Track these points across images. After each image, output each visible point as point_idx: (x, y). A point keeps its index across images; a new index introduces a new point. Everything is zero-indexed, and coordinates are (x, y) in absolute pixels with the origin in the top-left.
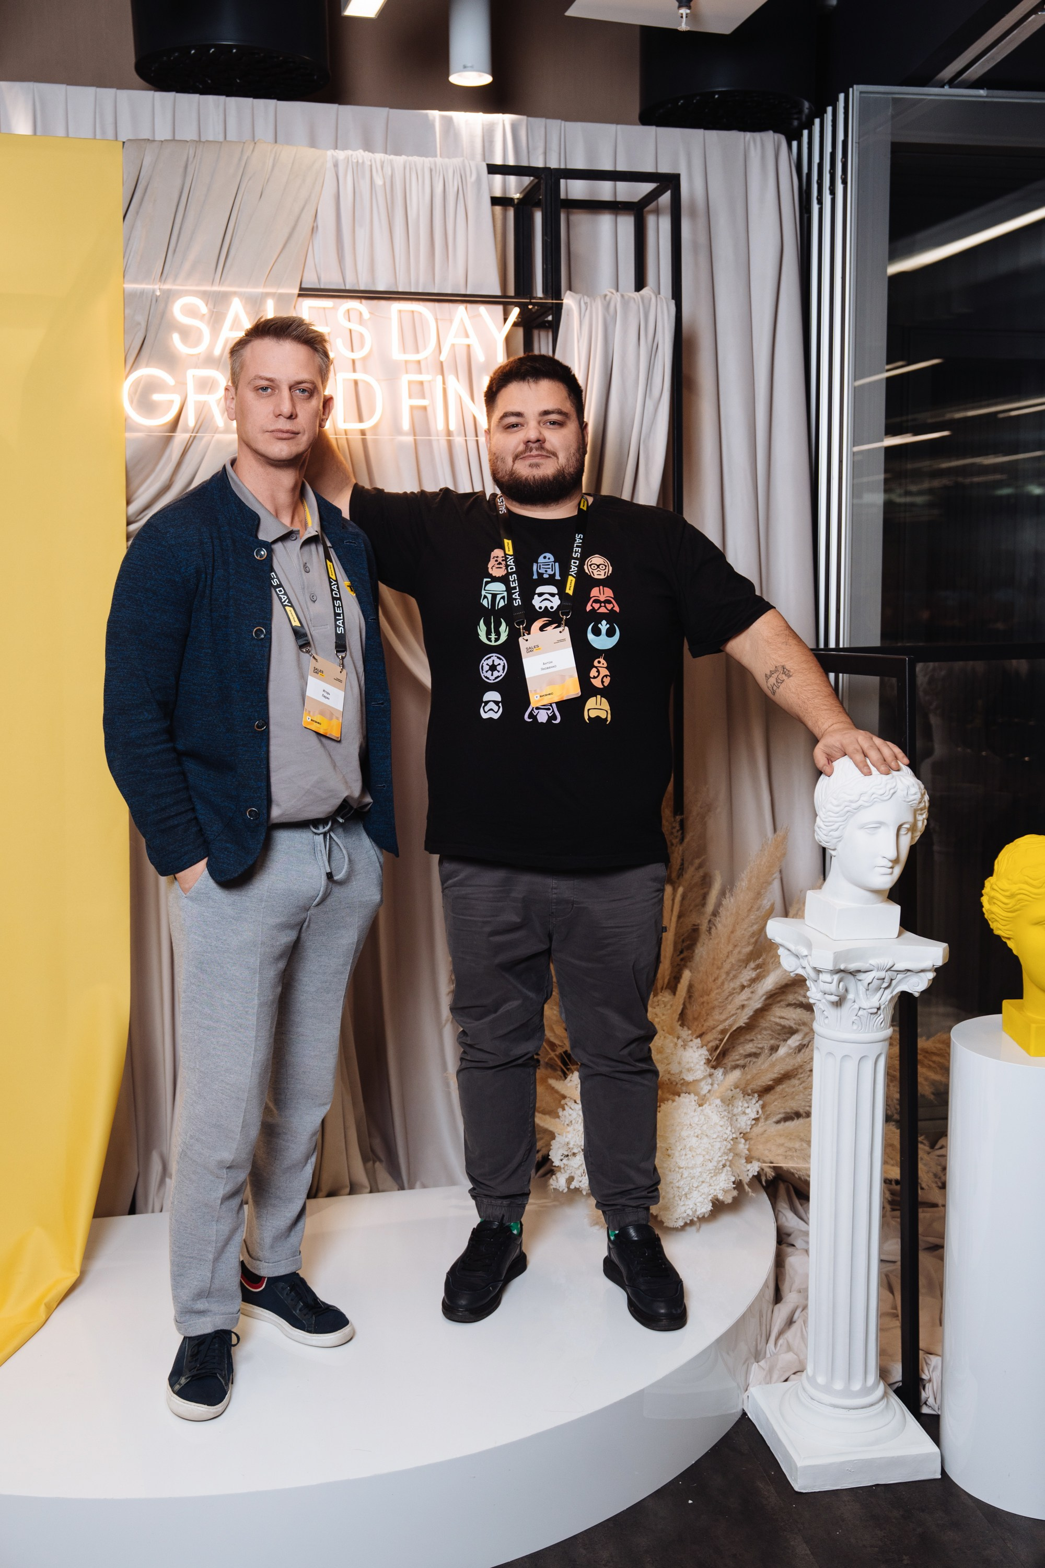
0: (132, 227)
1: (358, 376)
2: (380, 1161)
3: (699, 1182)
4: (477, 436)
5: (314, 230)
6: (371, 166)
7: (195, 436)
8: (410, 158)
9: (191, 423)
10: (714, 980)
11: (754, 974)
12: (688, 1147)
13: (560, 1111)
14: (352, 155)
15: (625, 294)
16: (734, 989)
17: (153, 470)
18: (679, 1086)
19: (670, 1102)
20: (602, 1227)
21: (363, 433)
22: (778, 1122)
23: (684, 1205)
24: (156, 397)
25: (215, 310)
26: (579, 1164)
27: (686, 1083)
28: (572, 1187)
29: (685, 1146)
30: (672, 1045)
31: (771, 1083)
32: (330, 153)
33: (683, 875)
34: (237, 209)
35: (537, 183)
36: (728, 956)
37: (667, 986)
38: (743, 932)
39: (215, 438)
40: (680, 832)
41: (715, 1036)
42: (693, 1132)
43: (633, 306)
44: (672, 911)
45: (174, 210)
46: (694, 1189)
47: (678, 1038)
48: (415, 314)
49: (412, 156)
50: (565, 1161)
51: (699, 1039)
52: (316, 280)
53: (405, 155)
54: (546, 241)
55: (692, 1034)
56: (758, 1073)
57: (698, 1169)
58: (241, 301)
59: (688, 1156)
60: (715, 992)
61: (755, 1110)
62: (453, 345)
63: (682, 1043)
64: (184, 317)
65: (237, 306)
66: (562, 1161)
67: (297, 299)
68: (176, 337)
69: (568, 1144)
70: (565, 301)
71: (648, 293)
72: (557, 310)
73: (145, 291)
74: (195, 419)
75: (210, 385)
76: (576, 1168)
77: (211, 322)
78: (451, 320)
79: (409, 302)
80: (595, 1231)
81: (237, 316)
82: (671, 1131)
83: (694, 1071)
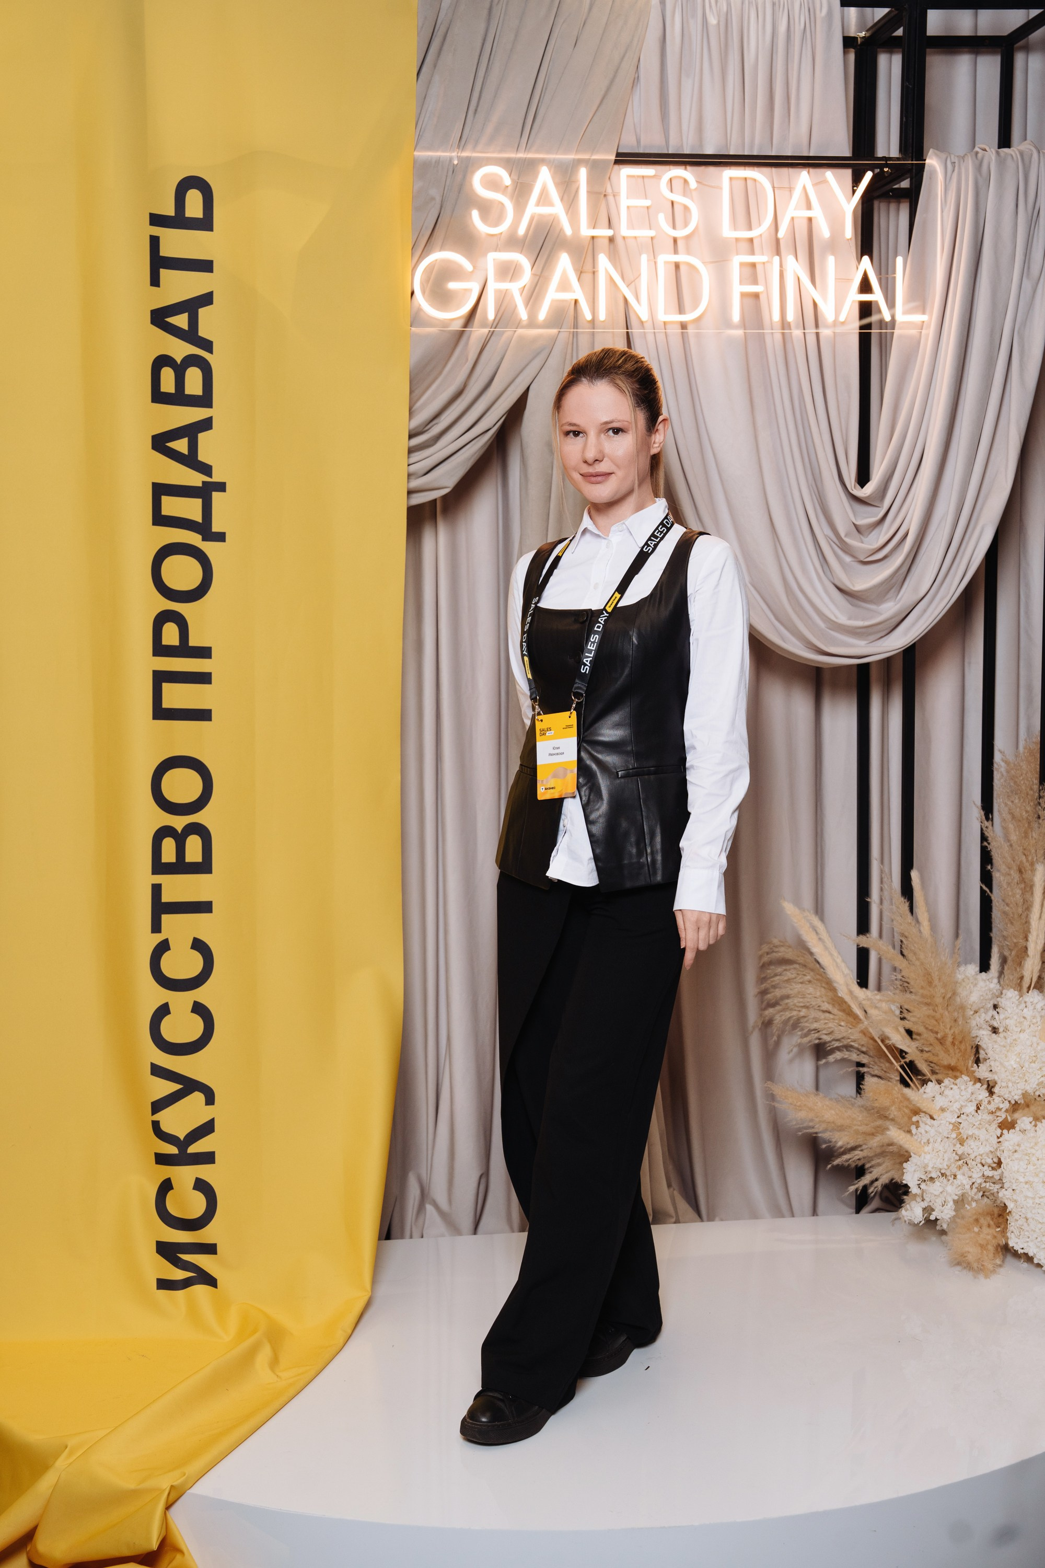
0: (429, 83)
1: (681, 258)
4: (817, 326)
5: (636, 80)
7: (494, 331)
9: (491, 316)
13: (913, 1128)
21: (684, 326)
24: (452, 285)
25: (519, 181)
26: (941, 1189)
28: (932, 1218)
34: (549, 58)
35: (896, 15)
39: (517, 333)
43: (1009, 166)
45: (476, 64)
48: (748, 181)
50: (923, 1186)
52: (636, 144)
54: (907, 87)
58: (550, 171)
62: (793, 218)
64: (484, 190)
65: (545, 177)
66: (919, 1187)
67: (613, 167)
68: (475, 214)
69: (926, 1166)
70: (928, 161)
71: (1028, 149)
72: (917, 173)
73: (441, 160)
74: (495, 312)
75: (512, 271)
76: (935, 1195)
77: (515, 194)
78: (790, 188)
79: (743, 168)
80: (957, 1272)
81: (544, 188)
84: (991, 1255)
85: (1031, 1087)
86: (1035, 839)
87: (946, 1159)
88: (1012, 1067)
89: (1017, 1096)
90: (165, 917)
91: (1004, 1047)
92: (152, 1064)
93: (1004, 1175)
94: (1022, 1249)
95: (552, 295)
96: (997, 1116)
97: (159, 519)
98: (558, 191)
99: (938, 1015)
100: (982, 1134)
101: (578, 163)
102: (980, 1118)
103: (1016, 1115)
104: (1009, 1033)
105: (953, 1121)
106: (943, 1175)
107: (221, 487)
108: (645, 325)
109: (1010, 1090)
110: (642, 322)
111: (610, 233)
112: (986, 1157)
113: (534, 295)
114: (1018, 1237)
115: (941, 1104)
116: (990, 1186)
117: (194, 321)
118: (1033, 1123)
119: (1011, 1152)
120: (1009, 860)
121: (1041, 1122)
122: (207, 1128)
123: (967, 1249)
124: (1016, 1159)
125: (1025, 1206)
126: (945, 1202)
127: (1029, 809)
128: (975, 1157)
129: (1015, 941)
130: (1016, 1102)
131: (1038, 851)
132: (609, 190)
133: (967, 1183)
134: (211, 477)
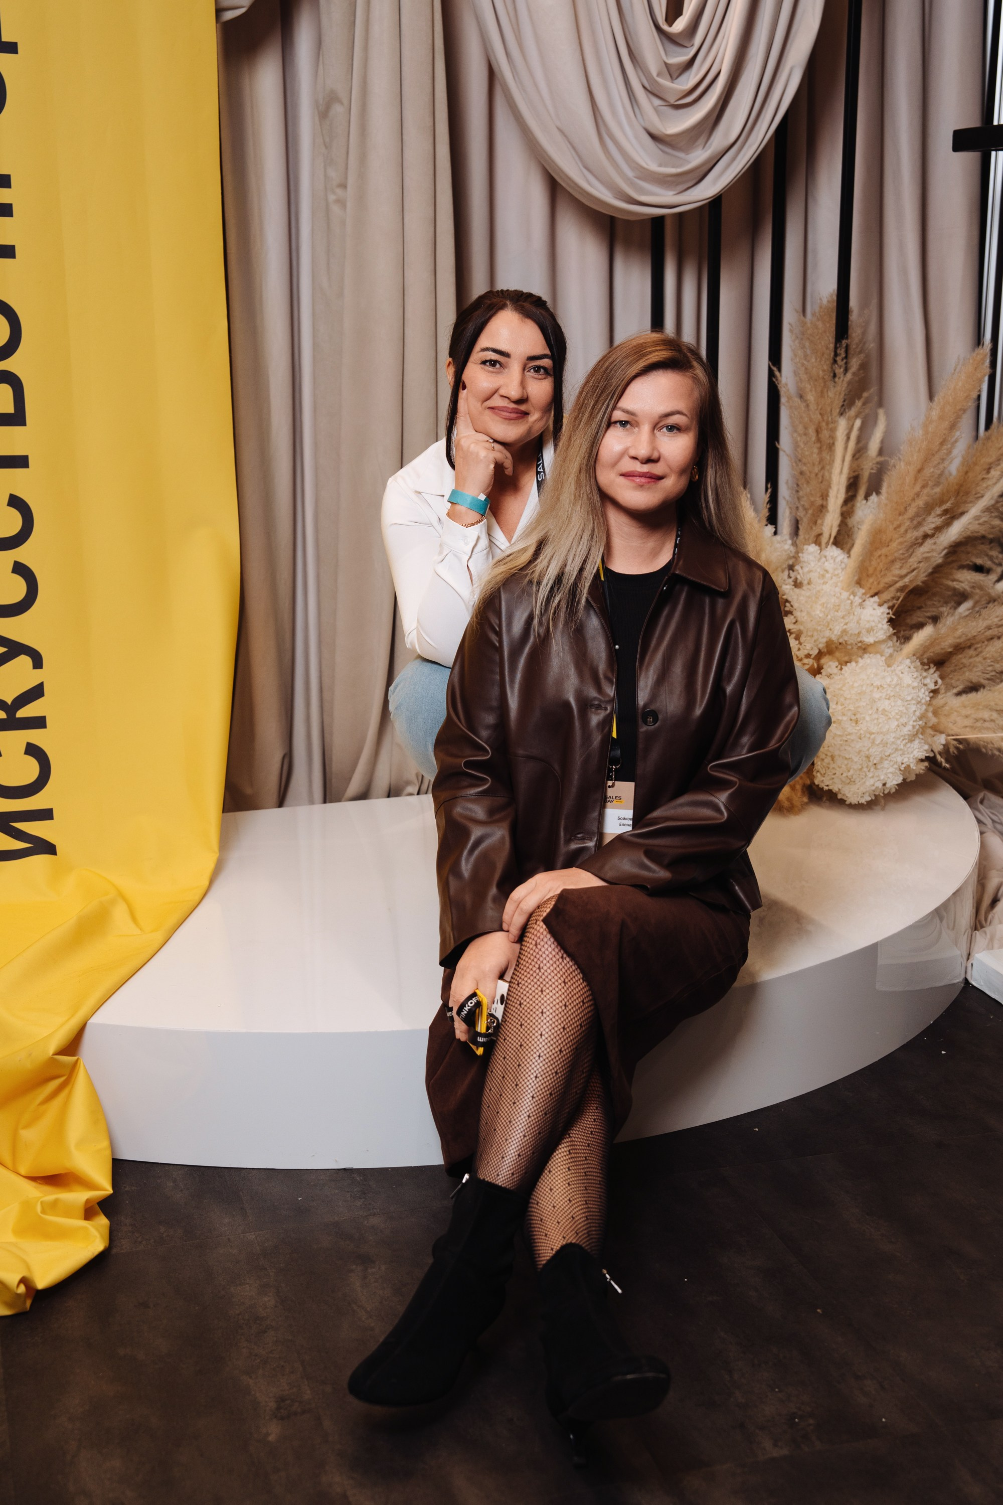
3: (891, 750)
10: (895, 529)
11: (939, 521)
12: (880, 710)
16: (916, 539)
18: (854, 648)
19: (853, 664)
22: (959, 694)
23: (873, 777)
27: (864, 646)
29: (877, 710)
30: (849, 601)
31: (950, 650)
36: (913, 500)
37: (835, 538)
38: (932, 470)
40: (845, 361)
41: (892, 595)
44: (846, 448)
46: (886, 758)
47: (853, 596)
51: (877, 597)
55: (863, 594)
56: (938, 639)
59: (880, 721)
60: (898, 541)
61: (933, 681)
63: (859, 602)
82: (859, 694)
83: (875, 631)
84: (799, 794)
85: (834, 635)
86: (831, 398)
88: (817, 616)
89: (820, 644)
91: (809, 599)
94: (827, 786)
103: (823, 661)
104: (812, 585)
109: (816, 638)
114: (823, 775)
118: (839, 667)
120: (806, 419)
121: (847, 666)
122: (37, 693)
127: (825, 367)
129: (812, 499)
130: (820, 649)
131: (834, 409)
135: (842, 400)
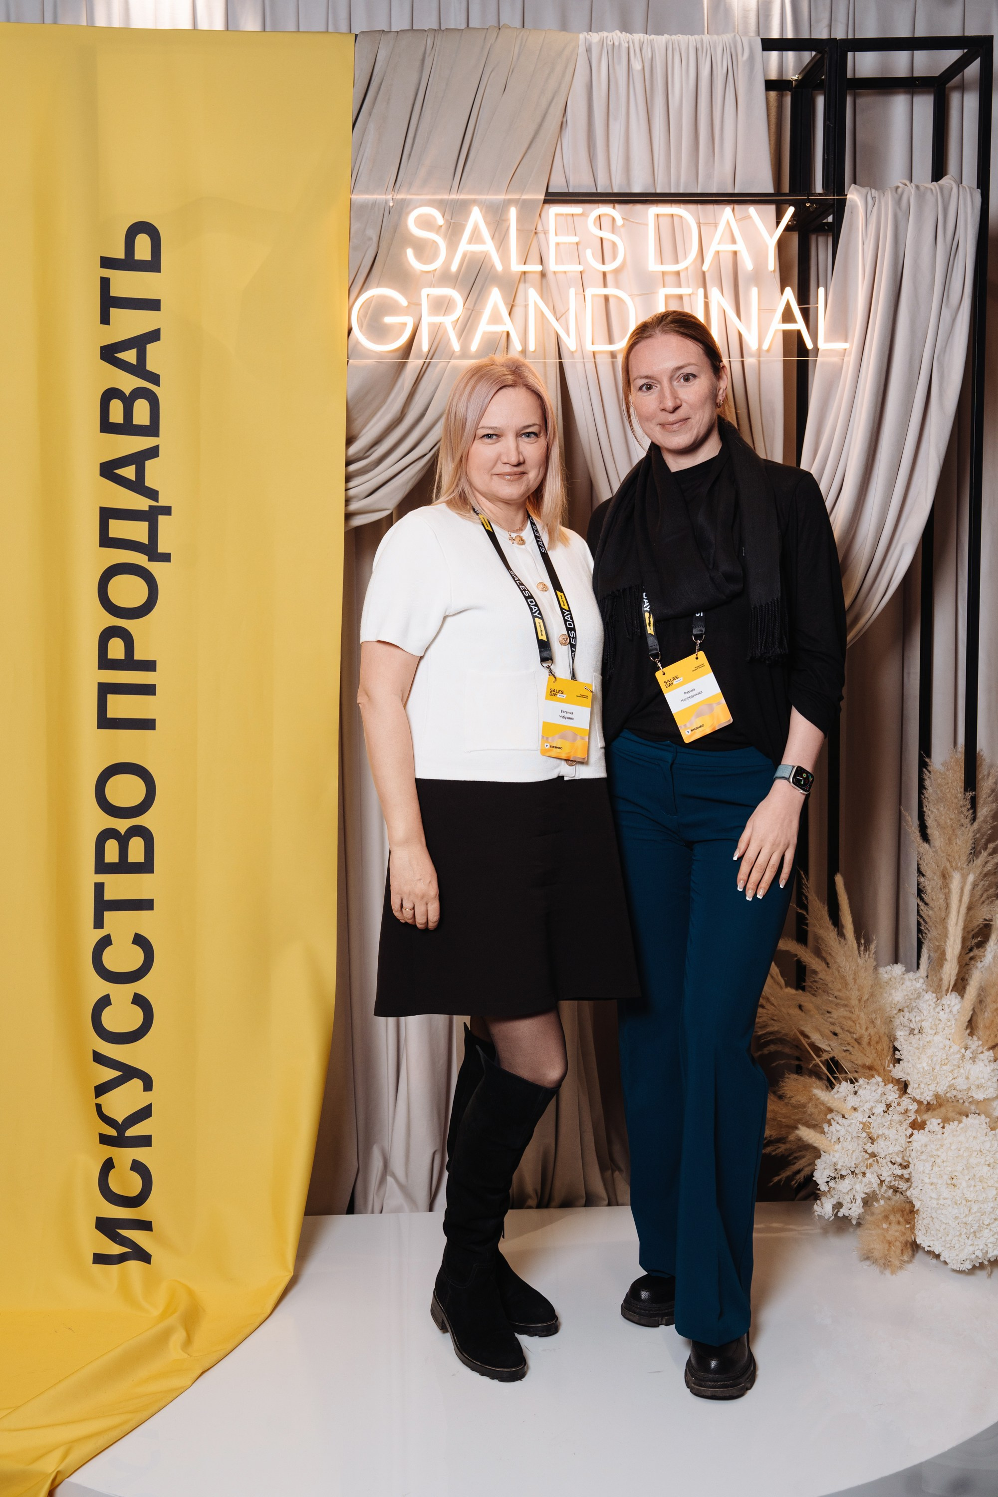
0: (363, 134)
1: (610, 291)
2: (620, 1170)
3: (991, 1219)
4: (742, 356)
5: (563, 126)
6: (629, 48)
7: (430, 362)
8: (674, 37)
9: (425, 348)
12: (977, 1177)
13: (826, 1126)
14: (607, 37)
15: (920, 184)
17: (384, 401)
18: (966, 1104)
19: (956, 1123)
20: (873, 1263)
21: (613, 355)
23: (972, 1245)
24: (388, 320)
25: (452, 221)
26: (849, 1188)
27: (978, 1103)
28: (840, 1214)
30: (958, 1056)
32: (582, 36)
33: (974, 861)
34: (479, 104)
35: (820, 58)
37: (953, 987)
39: (450, 363)
40: (971, 811)
42: (983, 1161)
43: (930, 199)
44: (961, 900)
45: (409, 111)
46: (986, 1227)
47: (966, 1049)
48: (675, 218)
49: (676, 35)
50: (832, 1184)
51: (991, 1051)
52: (565, 184)
53: (668, 34)
54: (828, 125)
57: (989, 1204)
58: (481, 211)
59: (978, 1188)
62: (718, 253)
63: (971, 1056)
64: (418, 229)
65: (476, 216)
66: (828, 1184)
67: (543, 206)
68: (410, 252)
69: (835, 1164)
70: (848, 197)
71: (948, 183)
72: (839, 207)
73: (377, 202)
74: (429, 344)
75: (445, 307)
76: (844, 1193)
77: (448, 235)
78: (716, 223)
79: (669, 205)
80: (865, 1267)
81: (477, 227)
82: (957, 1157)
83: (985, 1089)
84: (897, 1253)
85: (941, 1090)
86: (959, 845)
87: (854, 1158)
88: (924, 1069)
89: (927, 1097)
90: (106, 914)
91: (918, 1049)
92: (94, 1051)
93: (913, 1174)
94: (929, 1246)
95: (484, 328)
96: (909, 1117)
97: (106, 541)
98: (489, 230)
99: (854, 1017)
100: (891, 1133)
101: (508, 203)
102: (889, 1118)
103: (925, 1117)
104: (923, 1035)
105: (864, 1120)
106: (853, 1172)
107: (167, 511)
108: (575, 354)
109: (923, 1090)
110: (572, 353)
111: (539, 268)
112: (896, 1157)
113: (466, 327)
114: (924, 1235)
115: (853, 1104)
116: (899, 1184)
117: (142, 356)
118: (941, 1125)
119: (919, 1153)
120: (934, 864)
121: (950, 1125)
122: (145, 1113)
123: (872, 1246)
124: (924, 1160)
125: (929, 1206)
126: (854, 1199)
127: (953, 816)
128: (886, 1155)
129: (937, 944)
130: (928, 1103)
131: (961, 857)
132: (540, 228)
133: (875, 1181)
134: (157, 501)
135: (970, 848)
